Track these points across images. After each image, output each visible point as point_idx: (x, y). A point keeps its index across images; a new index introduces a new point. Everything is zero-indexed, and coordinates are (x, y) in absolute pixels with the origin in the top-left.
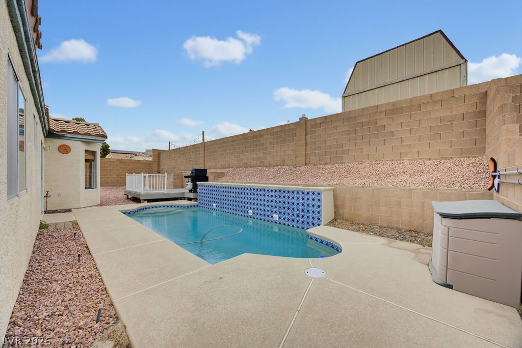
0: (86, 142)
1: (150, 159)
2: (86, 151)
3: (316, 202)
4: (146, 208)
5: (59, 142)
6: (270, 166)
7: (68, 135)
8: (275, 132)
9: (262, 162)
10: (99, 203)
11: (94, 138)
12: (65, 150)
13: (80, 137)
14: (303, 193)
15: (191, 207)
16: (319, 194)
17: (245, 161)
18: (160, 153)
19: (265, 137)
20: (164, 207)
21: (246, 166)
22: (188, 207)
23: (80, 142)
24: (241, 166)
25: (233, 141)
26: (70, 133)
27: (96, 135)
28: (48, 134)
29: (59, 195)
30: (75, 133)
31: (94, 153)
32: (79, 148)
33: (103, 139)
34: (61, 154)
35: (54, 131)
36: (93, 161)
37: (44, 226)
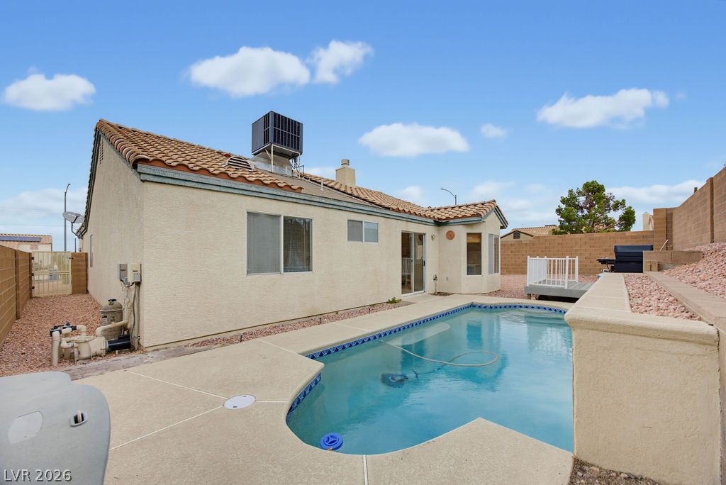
0: (468, 225)
2: (469, 234)
5: (446, 229)
7: (452, 221)
11: (472, 219)
12: (450, 236)
13: (460, 220)
20: (550, 310)
23: (461, 227)
26: (452, 219)
27: (472, 216)
28: (439, 223)
29: (447, 279)
30: (456, 217)
31: (479, 235)
32: (461, 233)
33: (479, 218)
34: (448, 240)
35: (441, 219)
36: (479, 244)
37: (393, 302)
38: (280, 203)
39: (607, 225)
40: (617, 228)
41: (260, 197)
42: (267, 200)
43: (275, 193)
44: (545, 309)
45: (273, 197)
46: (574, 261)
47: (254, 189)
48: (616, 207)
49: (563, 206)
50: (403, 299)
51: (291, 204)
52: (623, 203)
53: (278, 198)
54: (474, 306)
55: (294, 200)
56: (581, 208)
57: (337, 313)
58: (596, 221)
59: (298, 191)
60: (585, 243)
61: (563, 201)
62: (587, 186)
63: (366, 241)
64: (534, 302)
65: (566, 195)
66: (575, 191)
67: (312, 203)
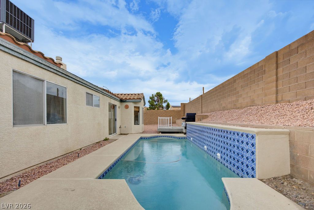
0: (135, 103)
1: (180, 109)
2: (135, 107)
3: (249, 147)
4: (158, 137)
5: (125, 104)
6: (241, 108)
7: (127, 100)
8: (246, 74)
9: (235, 105)
10: (141, 132)
11: (137, 100)
12: (127, 107)
13: (132, 100)
14: (238, 134)
15: (182, 138)
16: (253, 137)
17: (224, 105)
18: (185, 105)
19: (237, 82)
20: (168, 137)
21: (224, 109)
22: (180, 138)
23: (132, 103)
24: (221, 110)
25: (216, 90)
26: (128, 99)
27: (137, 99)
28: (122, 101)
29: (125, 127)
30: (130, 99)
31: (139, 107)
32: (132, 106)
33: (140, 100)
34: (125, 109)
35: (123, 99)
36: (139, 111)
37: (106, 140)
38: (44, 71)
39: (163, 108)
40: (165, 109)
41: (26, 61)
42: (33, 66)
43: (40, 61)
44: (166, 137)
45: (38, 64)
46: (171, 119)
47: (22, 52)
48: (165, 102)
49: (150, 100)
50: (110, 138)
51: (52, 74)
52: (167, 101)
53: (42, 66)
54: (142, 138)
55: (55, 72)
56: (156, 101)
57: (81, 149)
58: (160, 106)
59: (59, 65)
60: (164, 113)
61: (150, 98)
62: (157, 93)
63: (94, 106)
64: (161, 134)
65: (151, 96)
66: (154, 95)
67: (67, 77)
